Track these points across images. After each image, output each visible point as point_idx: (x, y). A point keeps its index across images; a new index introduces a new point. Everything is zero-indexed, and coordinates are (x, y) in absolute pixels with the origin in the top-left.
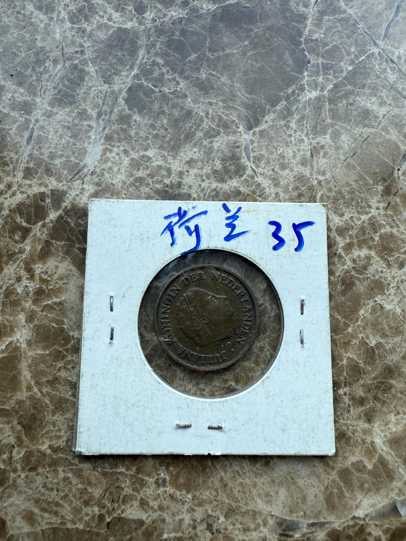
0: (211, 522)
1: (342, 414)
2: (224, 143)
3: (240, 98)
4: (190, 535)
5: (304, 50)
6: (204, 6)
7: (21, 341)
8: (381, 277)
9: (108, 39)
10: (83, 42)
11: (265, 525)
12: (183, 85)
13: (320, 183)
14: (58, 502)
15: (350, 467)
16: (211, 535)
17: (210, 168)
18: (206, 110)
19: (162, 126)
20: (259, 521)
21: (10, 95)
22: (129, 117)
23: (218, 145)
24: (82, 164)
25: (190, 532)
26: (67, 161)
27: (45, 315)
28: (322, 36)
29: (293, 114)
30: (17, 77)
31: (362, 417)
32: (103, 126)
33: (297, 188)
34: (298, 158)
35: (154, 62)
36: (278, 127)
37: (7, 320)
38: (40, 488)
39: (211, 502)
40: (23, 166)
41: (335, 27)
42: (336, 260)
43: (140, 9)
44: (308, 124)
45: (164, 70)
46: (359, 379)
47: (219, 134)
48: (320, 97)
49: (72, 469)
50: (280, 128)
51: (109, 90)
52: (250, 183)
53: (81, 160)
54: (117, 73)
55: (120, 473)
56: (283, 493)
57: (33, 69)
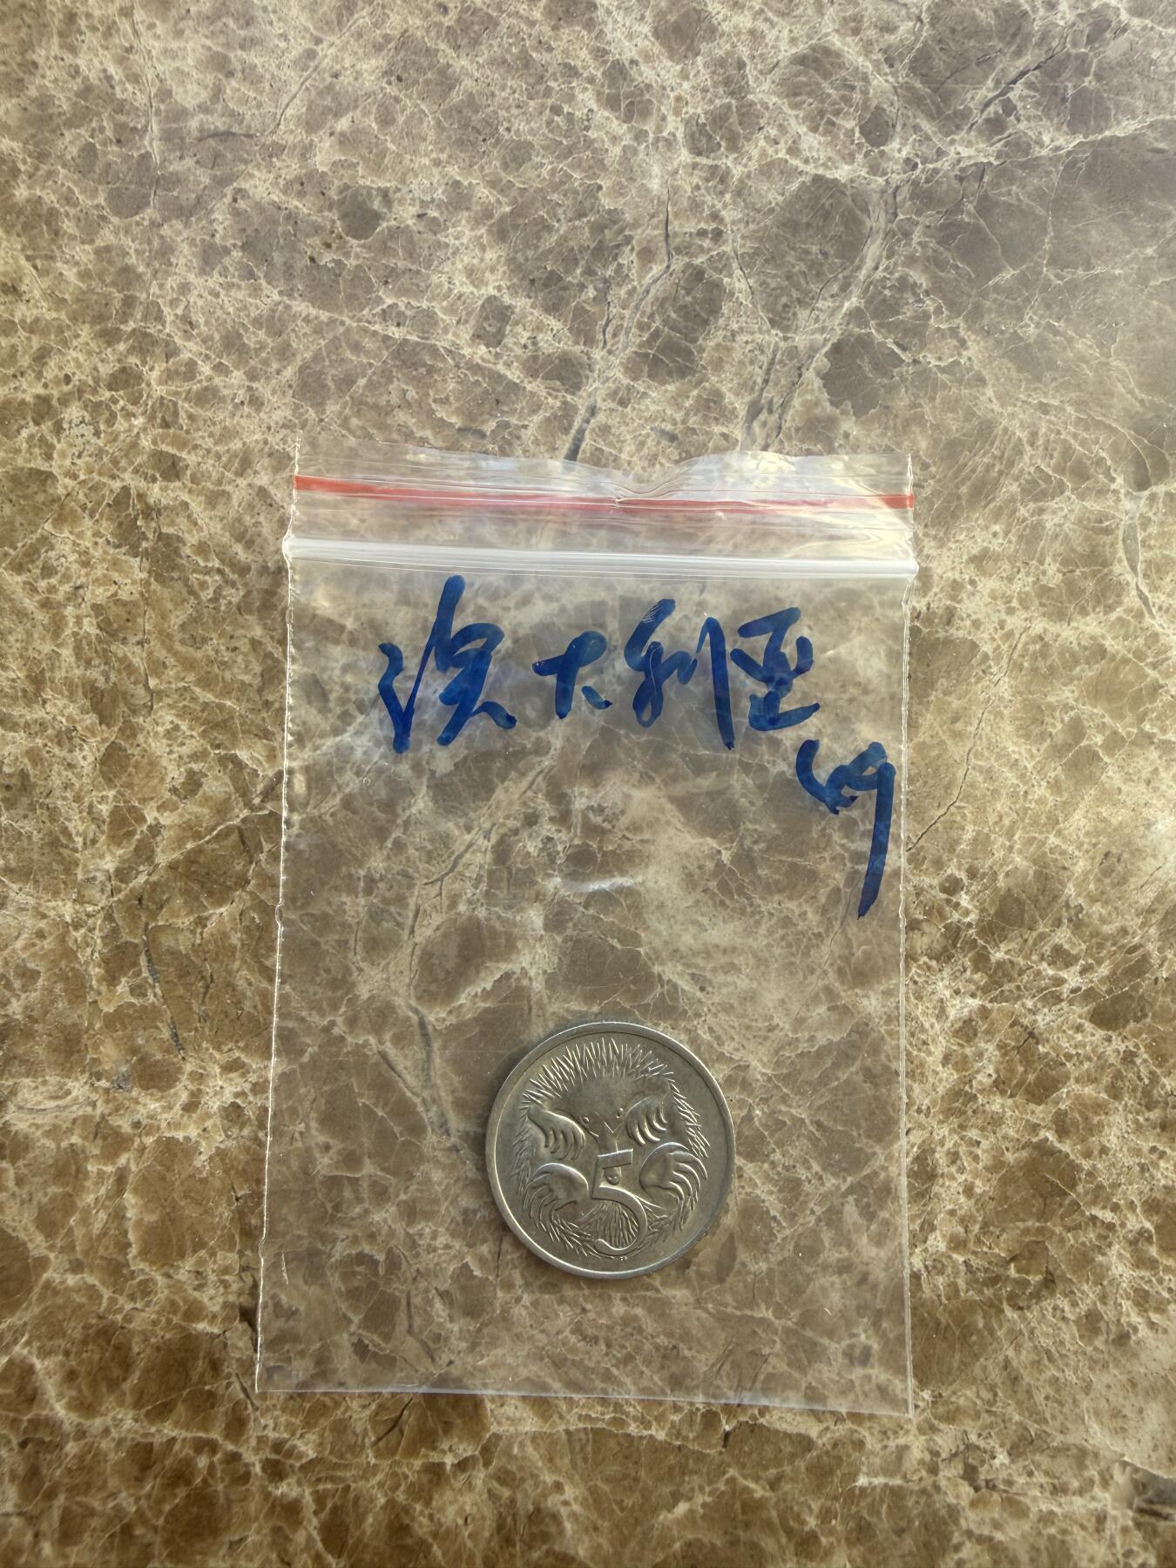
0: (975, 1463)
2: (1073, 518)
3: (1122, 399)
4: (923, 1484)
6: (1046, 138)
7: (532, 973)
9: (789, 205)
10: (720, 206)
11: (1106, 1482)
12: (975, 350)
14: (608, 1370)
16: (972, 1491)
17: (1031, 579)
18: (1032, 424)
19: (915, 455)
20: (1093, 1472)
21: (526, 334)
22: (831, 422)
23: (1056, 520)
25: (921, 1479)
27: (594, 917)
30: (546, 286)
32: (760, 440)
35: (903, 280)
37: (499, 917)
38: (567, 1333)
39: (977, 1416)
43: (876, 129)
45: (929, 304)
47: (1062, 492)
51: (782, 344)
52: (1131, 630)
54: (806, 301)
55: (762, 1321)
56: (1155, 1414)
57: (589, 272)
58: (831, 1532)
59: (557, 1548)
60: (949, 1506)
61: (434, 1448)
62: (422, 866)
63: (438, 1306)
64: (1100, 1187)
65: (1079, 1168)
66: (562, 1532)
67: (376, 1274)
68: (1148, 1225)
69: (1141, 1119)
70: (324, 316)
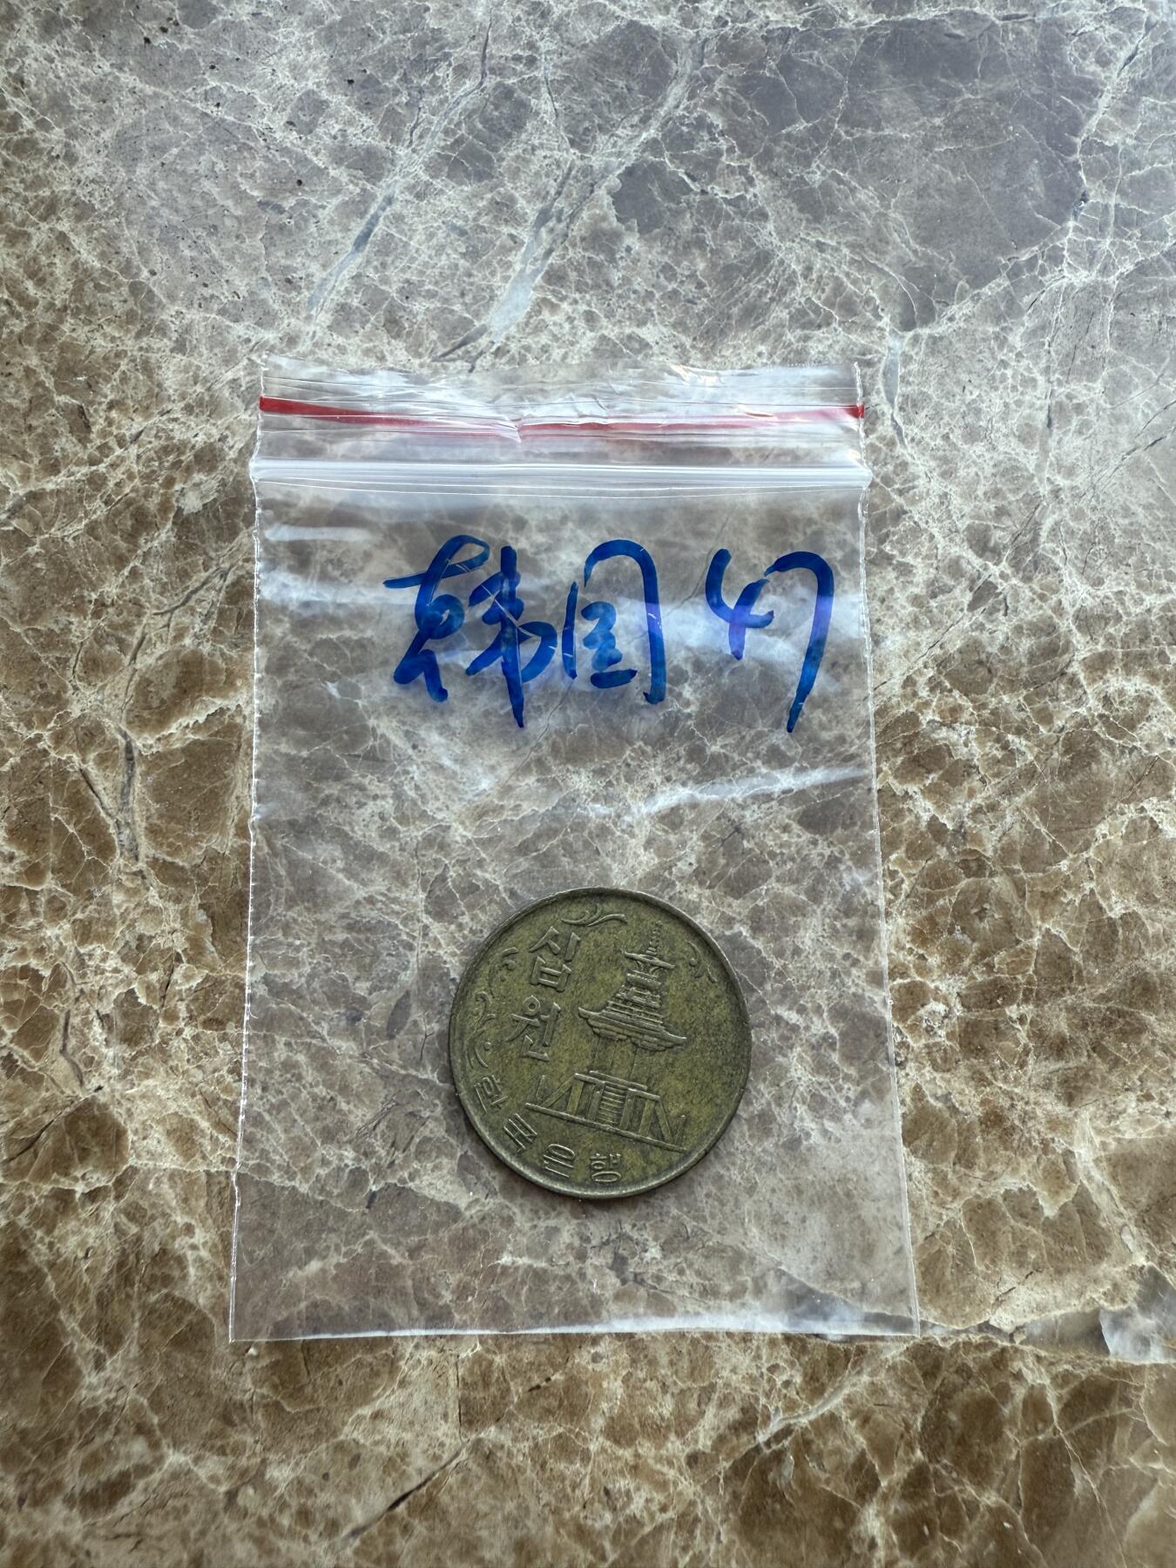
0: (625, 1253)
1: (1003, 1067)
2: (837, 348)
3: (896, 247)
4: (569, 1270)
5: (1079, 167)
6: (851, 13)
7: (246, 712)
8: (1167, 754)
9: (601, 43)
10: (537, 37)
11: (758, 1291)
12: (761, 187)
13: (1056, 492)
15: (1000, 1200)
16: (618, 1283)
18: (807, 260)
19: (692, 276)
21: (337, 127)
22: (615, 236)
23: (821, 348)
24: (477, 324)
25: (568, 1264)
26: (443, 311)
27: (317, 666)
28: (1128, 141)
29: (1021, 313)
30: (363, 87)
31: (1055, 1085)
32: (546, 245)
33: (997, 493)
34: (1014, 421)
35: (701, 120)
36: (978, 336)
37: (223, 654)
38: (224, 1072)
40: (332, 299)
41: (1168, 128)
42: (1063, 687)
44: (1056, 345)
45: (723, 144)
46: (1063, 990)
47: (829, 324)
48: (1096, 288)
49: (309, 1046)
50: (984, 340)
51: (579, 163)
52: (882, 456)
53: (477, 315)
54: (606, 127)
55: (425, 1082)
56: (817, 1224)
57: (405, 78)
58: (466, 1310)
59: (177, 1293)
60: (593, 1295)
61: (66, 1175)
62: (153, 596)
63: (97, 1027)
64: (788, 989)
65: (768, 966)
66: (184, 1277)
67: (39, 990)
68: (833, 1031)
69: (838, 925)
70: (149, 90)
